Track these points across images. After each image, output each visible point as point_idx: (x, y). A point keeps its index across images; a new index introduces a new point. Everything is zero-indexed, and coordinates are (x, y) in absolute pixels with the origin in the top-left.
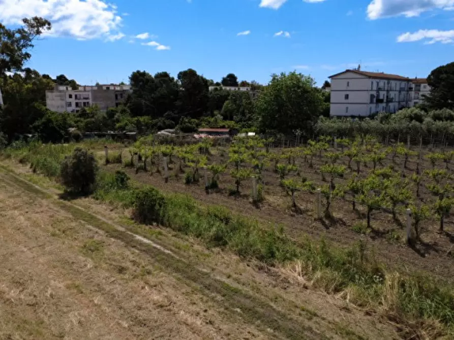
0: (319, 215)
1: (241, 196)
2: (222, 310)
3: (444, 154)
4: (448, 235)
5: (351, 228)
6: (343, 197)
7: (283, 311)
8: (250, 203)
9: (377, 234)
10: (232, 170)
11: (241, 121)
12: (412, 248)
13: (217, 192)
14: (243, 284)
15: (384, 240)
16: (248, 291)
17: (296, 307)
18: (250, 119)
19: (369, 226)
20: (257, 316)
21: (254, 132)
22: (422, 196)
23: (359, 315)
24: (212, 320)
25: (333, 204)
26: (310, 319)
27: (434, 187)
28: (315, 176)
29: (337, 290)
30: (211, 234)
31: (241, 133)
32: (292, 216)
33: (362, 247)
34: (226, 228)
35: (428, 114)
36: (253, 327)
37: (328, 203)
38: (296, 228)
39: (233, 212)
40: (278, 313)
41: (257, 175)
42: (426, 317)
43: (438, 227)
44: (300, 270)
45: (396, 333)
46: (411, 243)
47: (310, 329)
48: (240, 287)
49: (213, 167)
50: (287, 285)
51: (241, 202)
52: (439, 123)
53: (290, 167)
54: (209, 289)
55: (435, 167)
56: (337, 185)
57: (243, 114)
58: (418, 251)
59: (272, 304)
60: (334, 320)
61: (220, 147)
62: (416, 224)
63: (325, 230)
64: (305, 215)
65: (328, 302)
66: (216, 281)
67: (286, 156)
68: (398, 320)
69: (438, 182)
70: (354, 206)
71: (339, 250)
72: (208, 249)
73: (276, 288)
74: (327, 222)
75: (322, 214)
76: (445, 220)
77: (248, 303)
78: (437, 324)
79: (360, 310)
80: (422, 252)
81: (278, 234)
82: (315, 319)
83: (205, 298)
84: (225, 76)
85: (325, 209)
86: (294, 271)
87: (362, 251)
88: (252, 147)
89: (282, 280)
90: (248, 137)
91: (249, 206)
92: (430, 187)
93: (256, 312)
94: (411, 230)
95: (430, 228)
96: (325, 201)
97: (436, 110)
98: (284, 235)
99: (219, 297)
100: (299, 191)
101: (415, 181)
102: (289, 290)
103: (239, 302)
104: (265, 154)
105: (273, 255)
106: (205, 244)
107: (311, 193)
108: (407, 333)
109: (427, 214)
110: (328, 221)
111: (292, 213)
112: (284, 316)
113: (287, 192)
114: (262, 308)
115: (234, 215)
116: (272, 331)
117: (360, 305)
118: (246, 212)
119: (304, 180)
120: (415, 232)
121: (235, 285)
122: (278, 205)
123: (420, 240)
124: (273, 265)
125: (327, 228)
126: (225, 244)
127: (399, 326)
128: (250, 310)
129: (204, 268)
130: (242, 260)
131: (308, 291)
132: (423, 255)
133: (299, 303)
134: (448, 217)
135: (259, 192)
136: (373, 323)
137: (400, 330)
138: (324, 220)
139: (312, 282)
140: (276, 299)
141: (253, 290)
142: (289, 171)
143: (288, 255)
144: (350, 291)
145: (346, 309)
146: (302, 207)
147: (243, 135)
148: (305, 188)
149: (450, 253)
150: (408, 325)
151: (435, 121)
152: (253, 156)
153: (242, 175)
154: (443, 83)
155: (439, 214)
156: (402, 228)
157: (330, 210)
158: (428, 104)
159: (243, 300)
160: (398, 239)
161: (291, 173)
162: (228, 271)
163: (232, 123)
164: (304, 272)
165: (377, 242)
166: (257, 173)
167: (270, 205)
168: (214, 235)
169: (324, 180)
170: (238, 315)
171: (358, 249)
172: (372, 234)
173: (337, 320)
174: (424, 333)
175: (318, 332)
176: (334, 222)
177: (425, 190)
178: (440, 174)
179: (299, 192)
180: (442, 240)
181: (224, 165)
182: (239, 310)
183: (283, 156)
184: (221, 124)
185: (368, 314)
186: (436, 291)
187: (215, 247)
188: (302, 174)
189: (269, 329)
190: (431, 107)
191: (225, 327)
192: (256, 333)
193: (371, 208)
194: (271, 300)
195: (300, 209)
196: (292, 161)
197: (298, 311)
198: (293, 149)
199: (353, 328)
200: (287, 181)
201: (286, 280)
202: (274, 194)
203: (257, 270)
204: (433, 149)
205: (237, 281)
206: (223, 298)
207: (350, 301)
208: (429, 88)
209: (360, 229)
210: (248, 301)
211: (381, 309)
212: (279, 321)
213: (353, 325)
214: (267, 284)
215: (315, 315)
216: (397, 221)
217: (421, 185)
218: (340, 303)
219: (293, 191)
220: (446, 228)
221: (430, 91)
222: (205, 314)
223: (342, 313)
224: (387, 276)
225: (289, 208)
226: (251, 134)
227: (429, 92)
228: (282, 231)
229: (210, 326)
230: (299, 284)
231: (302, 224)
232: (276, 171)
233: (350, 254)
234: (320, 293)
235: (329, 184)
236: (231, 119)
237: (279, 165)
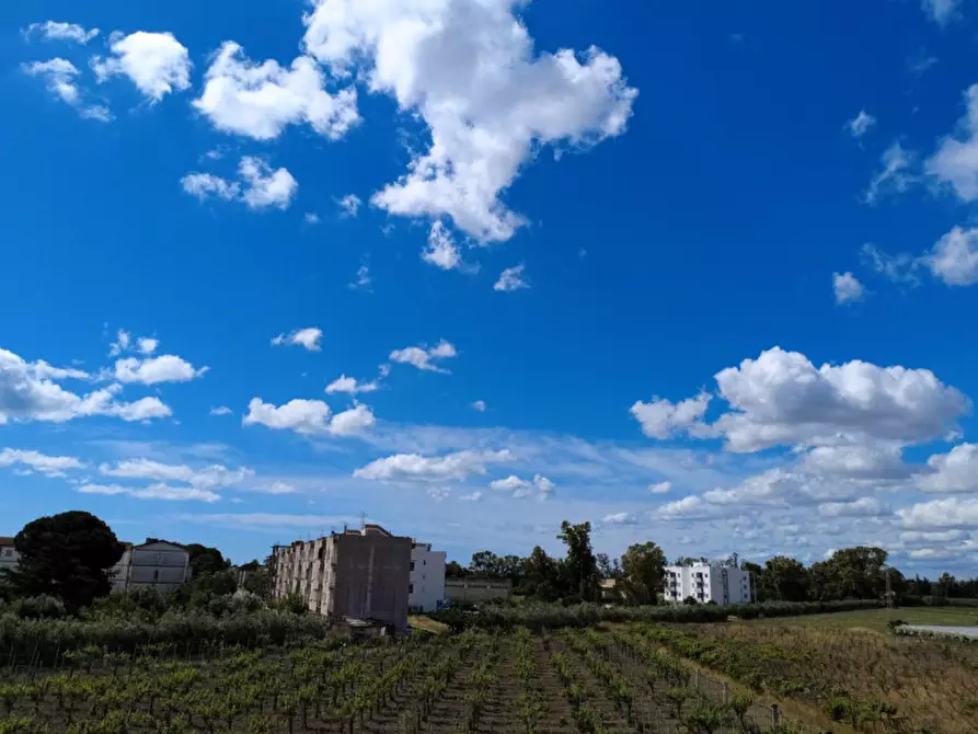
3: (33, 685)
35: (9, 604)
52: (30, 624)
55: (12, 714)
97: (27, 597)
151: (23, 617)
154: (45, 548)
158: (12, 585)
178: (21, 727)
190: (18, 593)
204: (11, 677)
208: (16, 555)
221: (19, 561)
227: (18, 564)
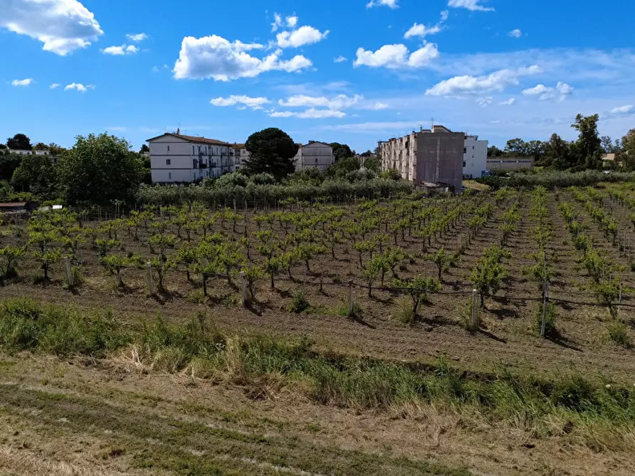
0: (151, 292)
1: (51, 283)
2: (41, 425)
3: (267, 216)
4: (279, 291)
5: (187, 299)
6: (176, 268)
7: (122, 406)
8: (64, 289)
9: (215, 301)
10: (35, 253)
11: (40, 191)
12: (250, 310)
13: (15, 282)
14: (67, 387)
15: (222, 306)
16: (75, 394)
17: (137, 397)
18: (53, 189)
19: (206, 295)
20: (90, 420)
21: (60, 205)
22: (253, 257)
23: (206, 387)
24: (28, 442)
25: (167, 277)
26: (154, 406)
27: (262, 248)
28: (143, 250)
29: (180, 368)
30: (13, 335)
31: (43, 206)
32: (121, 296)
33: (201, 318)
34: (35, 325)
35: (249, 178)
36: (85, 434)
37: (161, 277)
38: (126, 310)
39: (43, 303)
40: (116, 409)
41: (70, 255)
42: (268, 372)
43: (270, 285)
44: (137, 354)
45: (244, 396)
46: (248, 304)
47: (156, 417)
48: (63, 392)
49: (6, 252)
50: (123, 375)
51: (51, 290)
52: (260, 187)
53: (112, 241)
54: (19, 405)
55: (261, 228)
56: (168, 257)
57: (43, 183)
58: (254, 311)
59: (107, 402)
60: (180, 400)
61: (14, 226)
62: (250, 286)
63: (160, 307)
64: (135, 294)
65: (172, 383)
66: (28, 392)
67: (105, 230)
68: (244, 382)
69: (265, 242)
70: (188, 276)
71: (178, 325)
72: (11, 355)
73: (111, 382)
74: (161, 297)
75: (155, 290)
76: (275, 278)
77: (76, 408)
78: (279, 376)
79: (207, 382)
80: (258, 311)
81: (105, 320)
82: (160, 404)
83: (14, 418)
84: (12, 137)
85: (158, 284)
86: (130, 359)
87: (201, 321)
88: (60, 223)
89: (116, 371)
90: (53, 211)
91: (64, 293)
92: (258, 249)
93: (88, 417)
94: (246, 292)
95: (263, 287)
96: (157, 275)
97: (257, 174)
98: (113, 320)
99: (34, 412)
100: (125, 267)
101: (245, 243)
102: (125, 380)
103: (63, 410)
104: (79, 229)
105: (101, 345)
106: (5, 350)
107: (141, 268)
108: (254, 392)
109: (260, 274)
110: (163, 296)
111: (119, 293)
112: (123, 411)
113: (112, 271)
114: (95, 409)
115: (45, 307)
116: (111, 432)
117: (206, 378)
118: (62, 300)
119: (131, 255)
120: (250, 293)
121: (55, 391)
122: (102, 287)
123: (255, 301)
124: (104, 357)
125: (162, 303)
126: (35, 344)
127: (246, 387)
128: (79, 416)
129: (8, 380)
130: (62, 359)
131: (149, 376)
132: (259, 315)
133: (139, 391)
134: (277, 274)
135: (76, 276)
136: (221, 392)
137: (247, 391)
138: (158, 295)
139: (152, 365)
140: (111, 395)
141: (81, 391)
142: (111, 246)
143: (121, 342)
144: (195, 365)
145: (193, 385)
146: (131, 286)
147: (47, 209)
148: (133, 264)
149: (282, 308)
150: (253, 384)
151: (257, 184)
152: (63, 234)
153: (49, 258)
154: (260, 149)
155: (269, 273)
156: (238, 291)
157: (164, 284)
158: (249, 168)
159: (68, 406)
160: (235, 302)
161: (114, 248)
162: (44, 377)
163: (29, 194)
164: (142, 357)
165: (215, 309)
166: (70, 253)
167: (91, 288)
168: (18, 335)
169: (153, 252)
170: (64, 426)
171: (197, 320)
172: (210, 303)
173: (184, 398)
174: (268, 388)
175: (166, 417)
176: (169, 296)
177: (254, 252)
178: (266, 235)
179: (126, 269)
180: (274, 296)
181: (23, 248)
182: (64, 420)
183: (102, 230)
184: (13, 196)
185: (214, 384)
186: (275, 346)
187: (21, 351)
188: (127, 249)
189: (106, 432)
190: (252, 172)
191: (47, 447)
192: (91, 440)
193: (206, 276)
194: (106, 397)
195: (129, 288)
196: (113, 236)
197: (139, 401)
198: (113, 222)
199: (201, 402)
200: (110, 258)
201: (122, 371)
202: (96, 274)
203: (84, 366)
204: (257, 212)
205: (59, 385)
206: (40, 411)
207: (196, 375)
208: (248, 153)
209: (197, 299)
210: (76, 406)
211: (226, 376)
212: (118, 418)
213: (201, 400)
214: (98, 381)
215: (160, 400)
216: (232, 285)
217: (251, 247)
218: (186, 380)
219: (118, 268)
220: (276, 285)
222: (16, 438)
223: (188, 390)
224: (229, 341)
225: (115, 288)
226: (55, 207)
227: (249, 157)
228: (109, 315)
229: (25, 452)
230: (137, 371)
231: (133, 304)
232: (95, 248)
233: (189, 327)
234: (163, 374)
235: (160, 255)
236: (27, 190)
237: (97, 241)
